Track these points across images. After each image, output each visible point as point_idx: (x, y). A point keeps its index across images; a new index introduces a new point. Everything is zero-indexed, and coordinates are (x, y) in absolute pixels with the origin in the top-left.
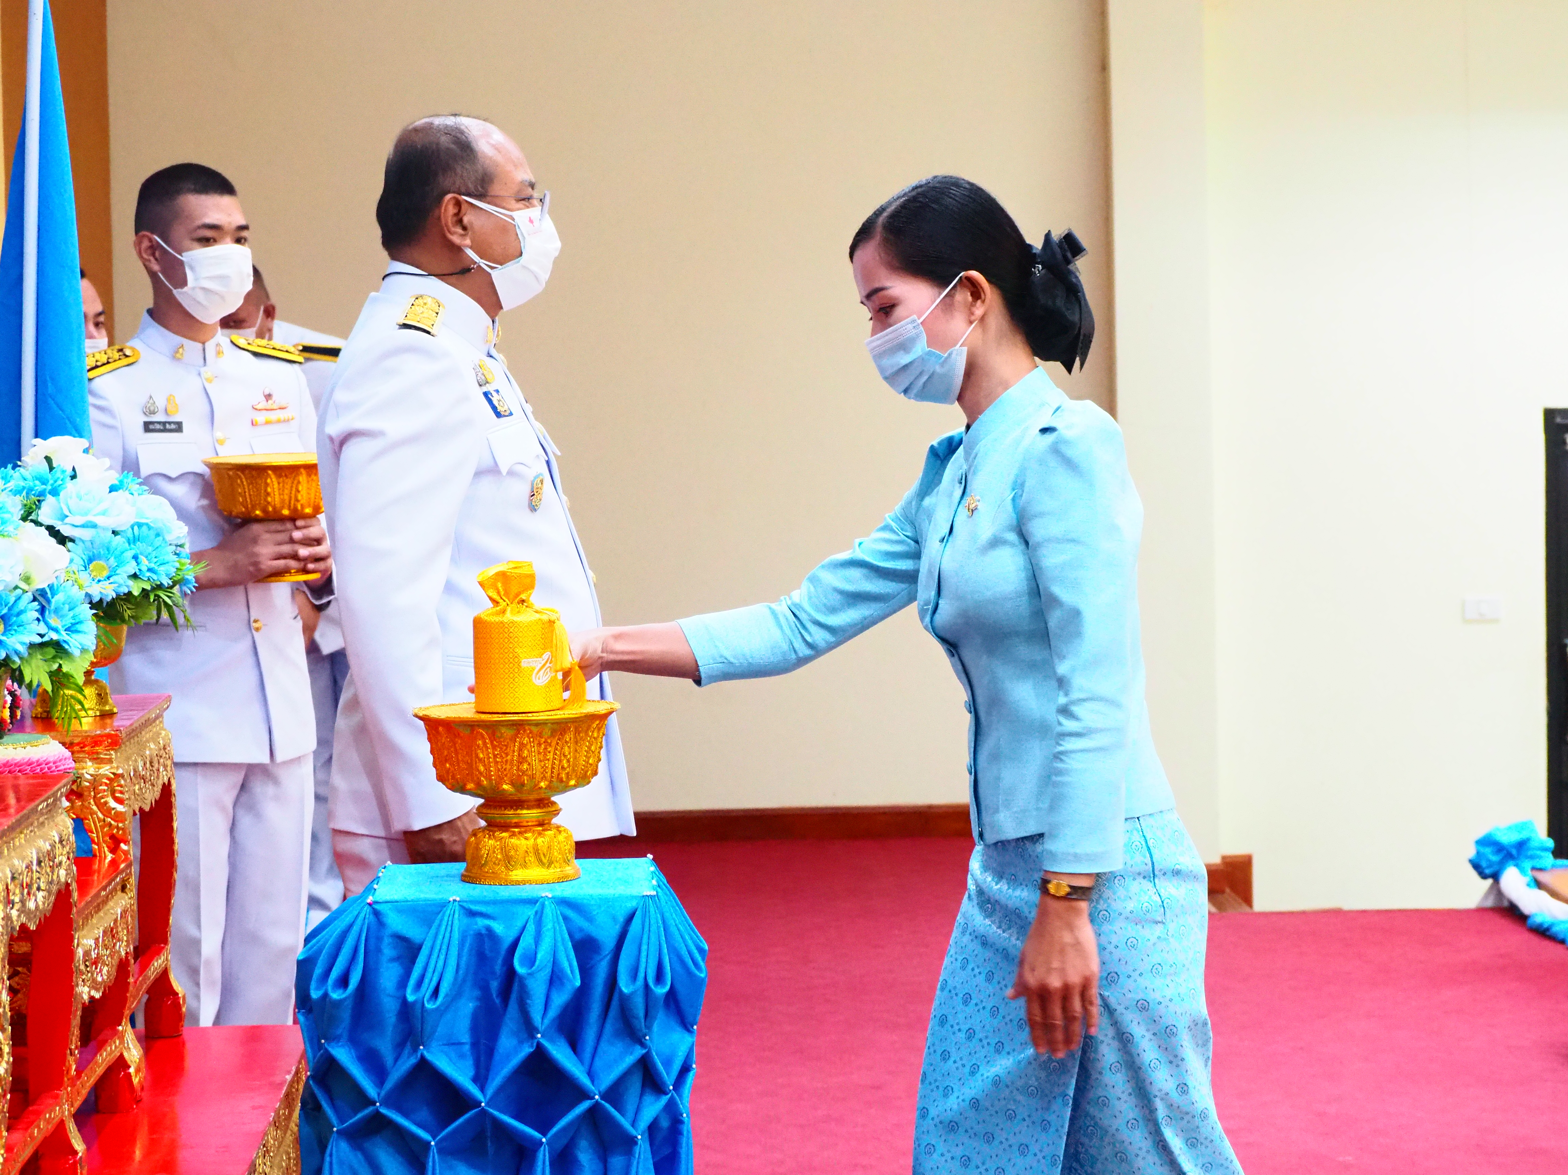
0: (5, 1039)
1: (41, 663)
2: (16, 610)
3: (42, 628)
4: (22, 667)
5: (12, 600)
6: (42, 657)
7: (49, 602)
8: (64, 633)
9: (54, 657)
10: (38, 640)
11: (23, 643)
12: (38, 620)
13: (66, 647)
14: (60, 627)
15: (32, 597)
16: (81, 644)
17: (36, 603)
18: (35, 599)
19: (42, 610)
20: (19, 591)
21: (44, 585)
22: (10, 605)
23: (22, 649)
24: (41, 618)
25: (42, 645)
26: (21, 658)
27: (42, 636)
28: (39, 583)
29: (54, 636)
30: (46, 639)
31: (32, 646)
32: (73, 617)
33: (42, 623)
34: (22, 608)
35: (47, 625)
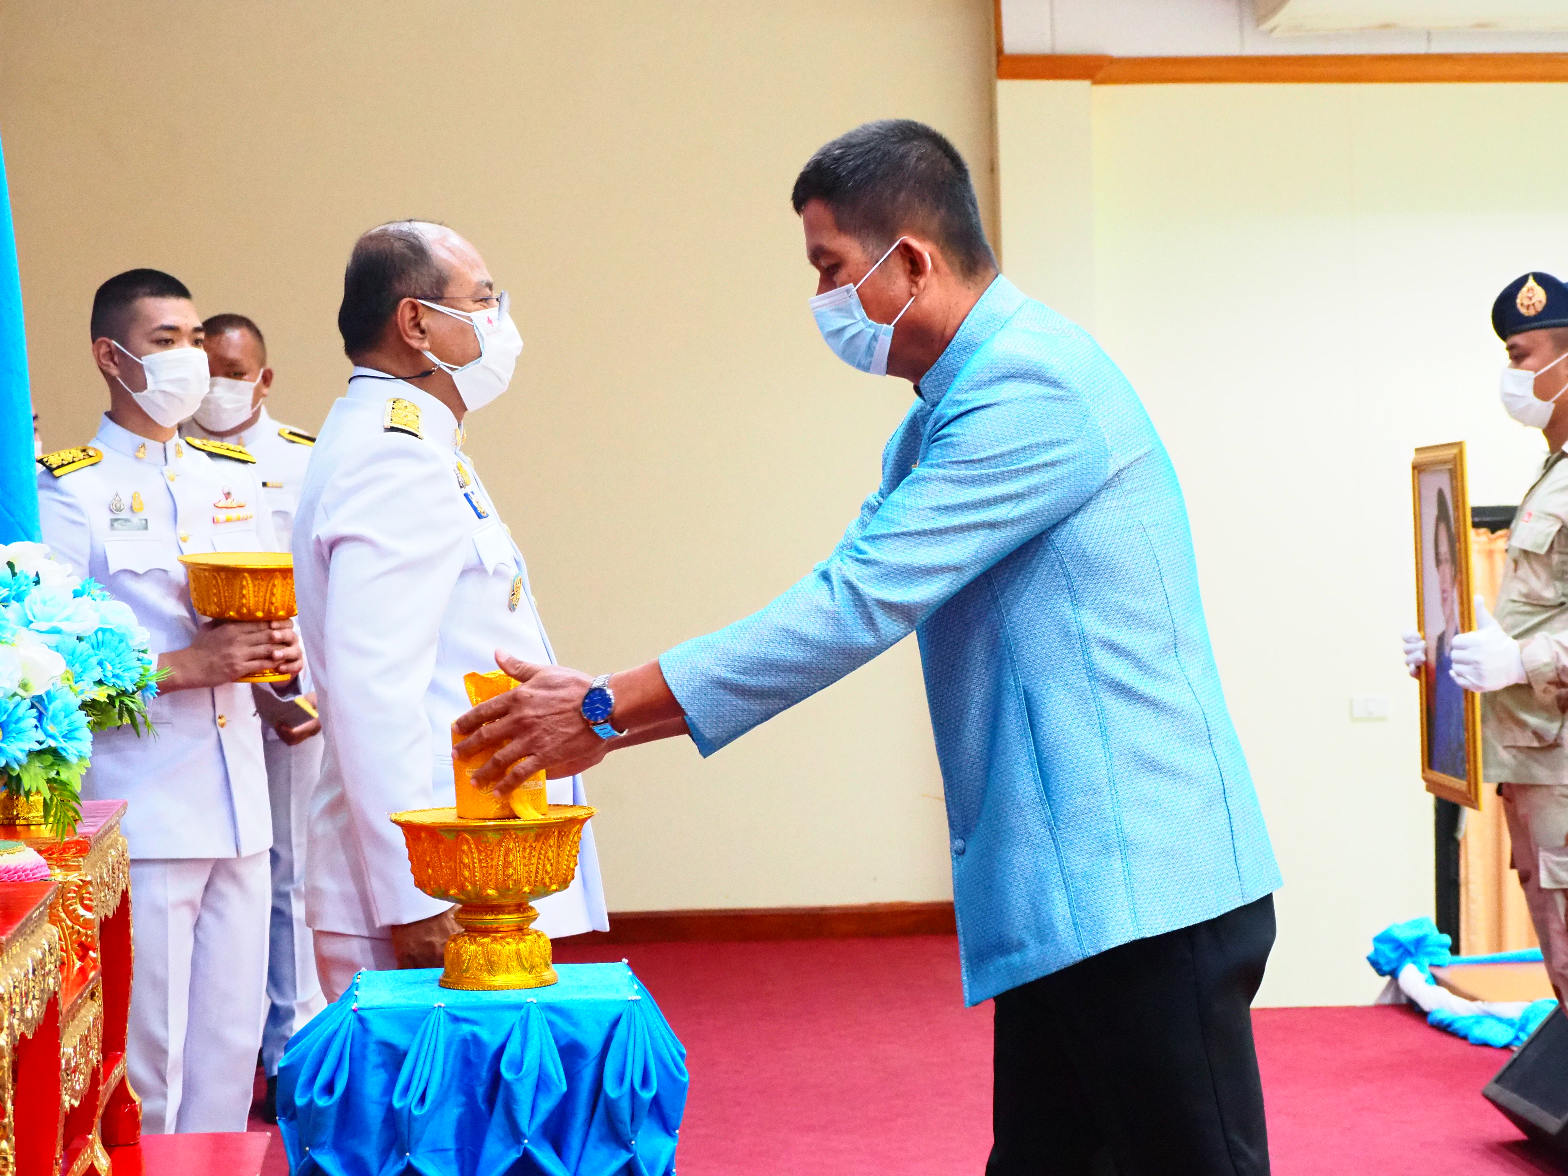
0: (10, 1149)
1: (39, 770)
2: (14, 718)
3: (40, 736)
4: (21, 775)
5: (11, 707)
6: (40, 765)
7: (46, 709)
8: (61, 740)
9: (52, 765)
10: (38, 747)
11: (22, 751)
12: (36, 727)
13: (64, 754)
14: (57, 734)
15: (30, 704)
16: (79, 752)
17: (35, 710)
18: (33, 706)
19: (40, 717)
20: (17, 698)
21: (41, 692)
22: (8, 713)
23: (22, 757)
24: (38, 725)
25: (40, 753)
26: (20, 766)
27: (41, 743)
28: (37, 690)
29: (53, 743)
30: (44, 746)
31: (30, 753)
32: (71, 723)
33: (39, 729)
34: (21, 715)
35: (45, 732)
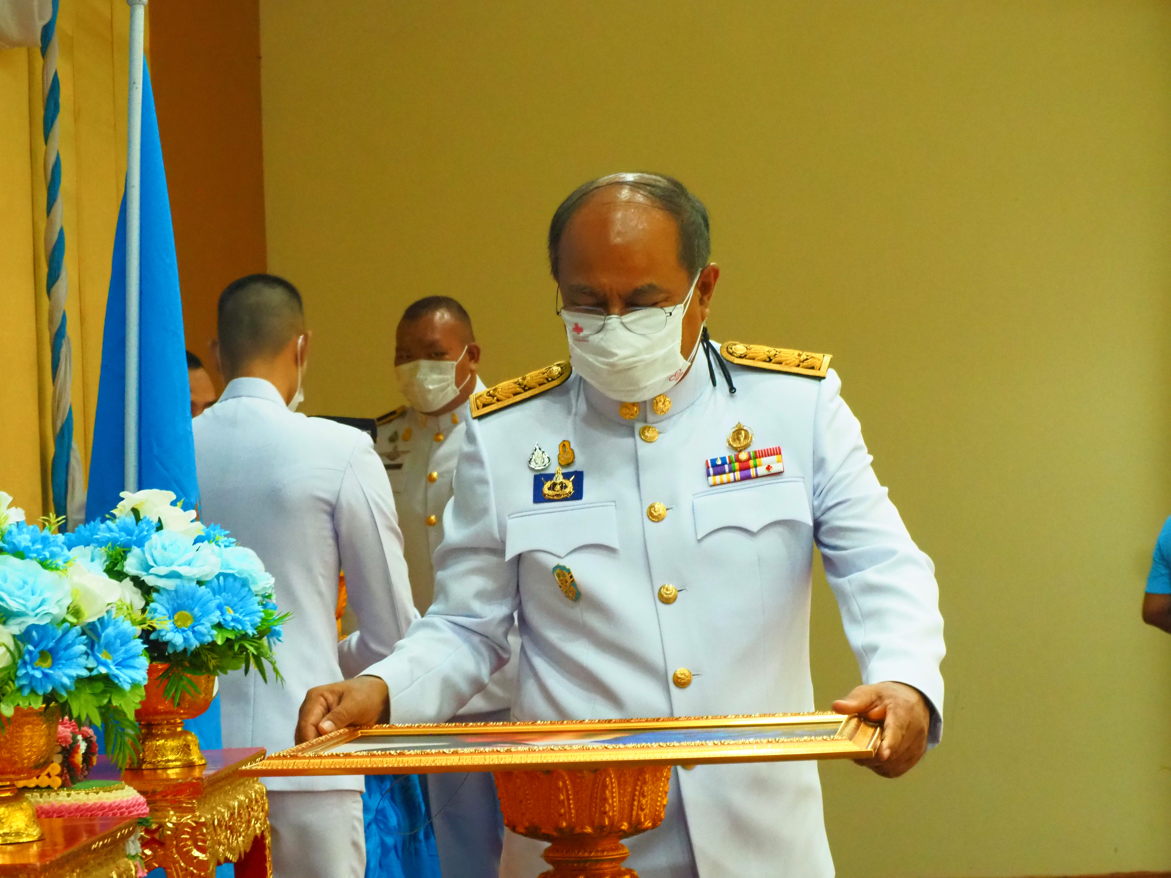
1: (90, 698)
2: (63, 645)
3: (91, 663)
4: (69, 701)
5: (60, 632)
6: (90, 692)
7: (99, 636)
8: (113, 667)
9: (104, 692)
10: (85, 673)
11: (69, 677)
12: (86, 653)
13: (116, 681)
14: (109, 661)
15: (80, 631)
16: (132, 679)
17: (84, 637)
18: (83, 633)
19: (91, 645)
20: (67, 624)
21: (94, 619)
22: (57, 638)
23: (66, 681)
24: (89, 651)
25: (91, 679)
26: (69, 692)
27: (91, 670)
28: (90, 617)
29: (103, 670)
30: (95, 673)
31: (79, 680)
32: (126, 652)
33: (91, 658)
34: (70, 642)
35: (97, 659)
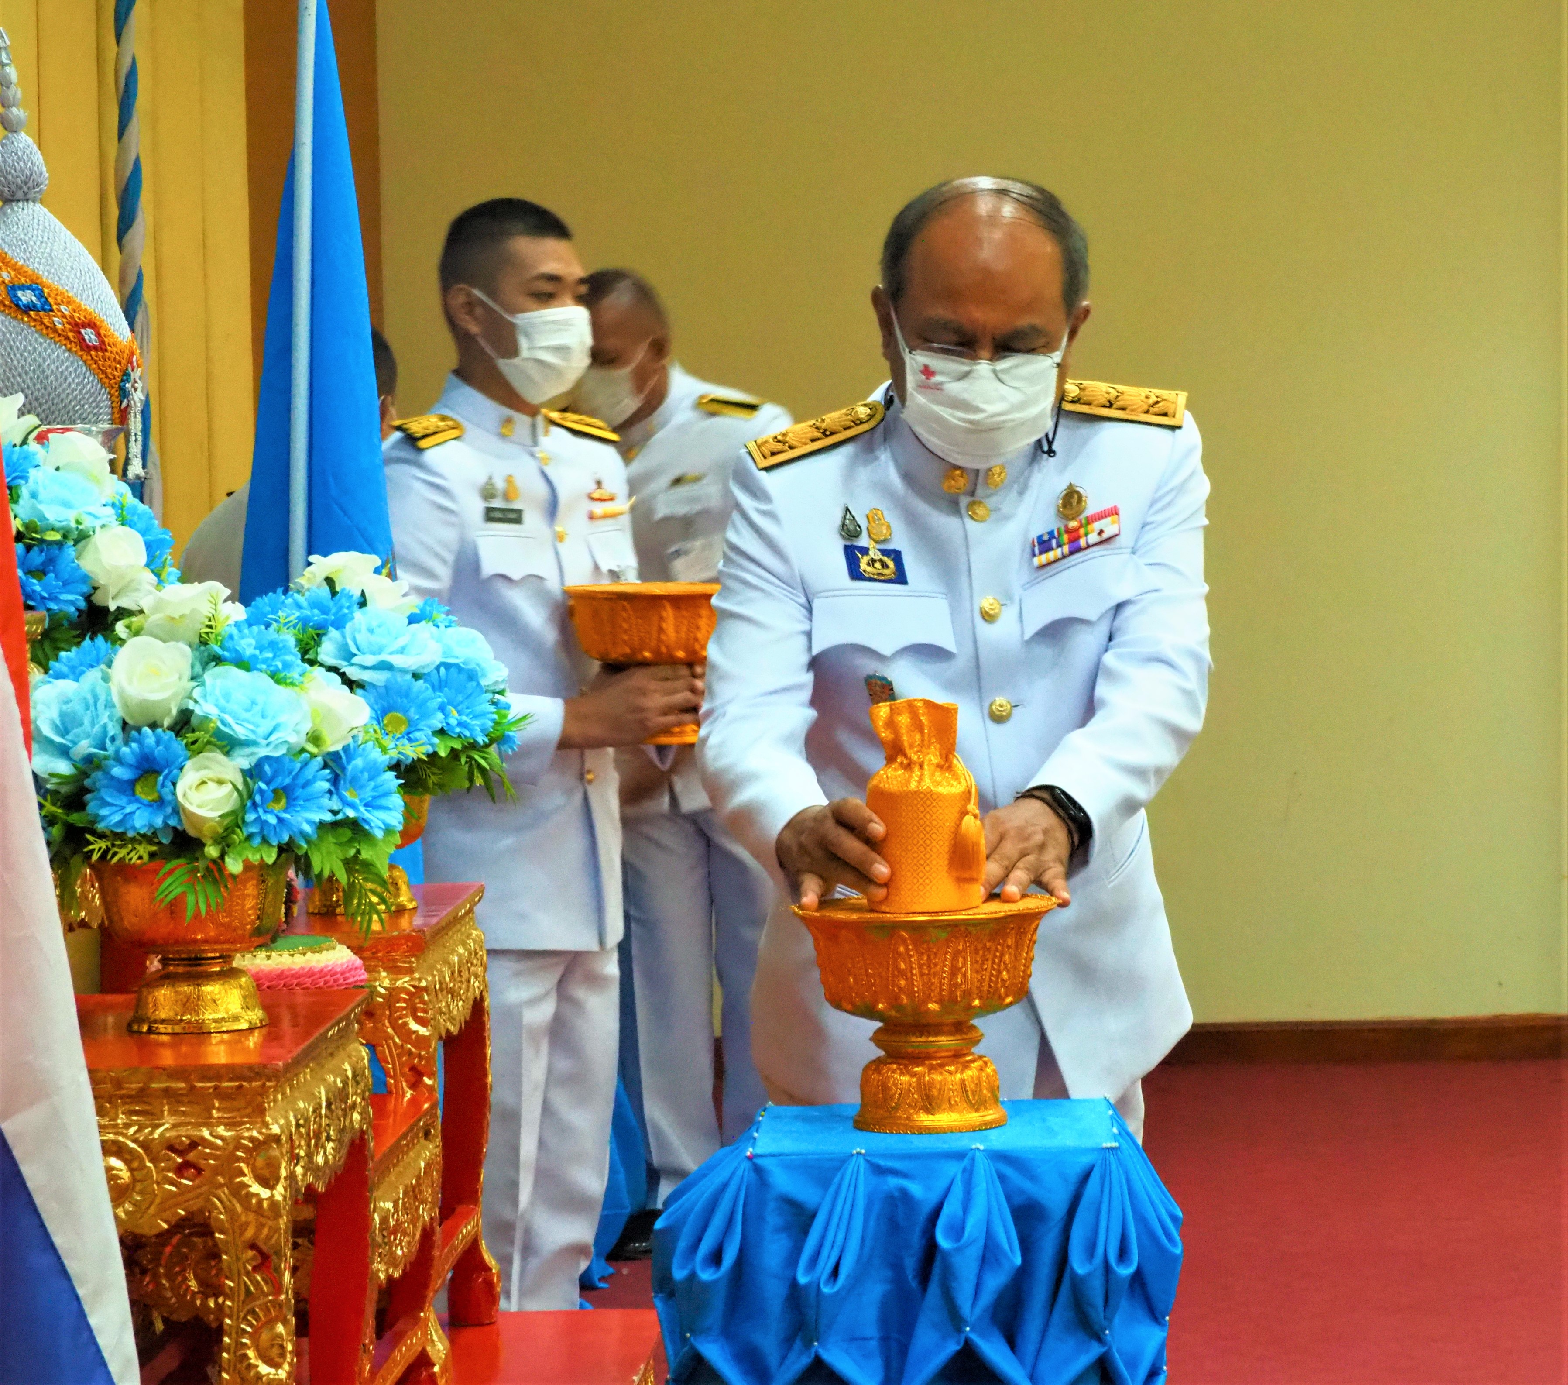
0: (288, 1334)
1: (333, 848)
2: (301, 781)
3: (335, 804)
4: (309, 853)
5: (297, 766)
6: (335, 841)
7: (343, 769)
8: (362, 809)
9: (351, 841)
10: (328, 817)
11: (309, 822)
12: (330, 792)
13: (367, 827)
14: (358, 802)
15: (322, 763)
16: (384, 824)
17: (327, 771)
18: (326, 766)
19: (335, 780)
20: (305, 755)
21: (338, 747)
22: (294, 773)
23: (307, 828)
24: (333, 789)
25: (335, 825)
26: (308, 842)
27: (335, 813)
28: (332, 745)
29: (351, 813)
30: (340, 817)
31: (322, 826)
32: (375, 788)
33: (335, 797)
34: (310, 777)
35: (342, 798)
